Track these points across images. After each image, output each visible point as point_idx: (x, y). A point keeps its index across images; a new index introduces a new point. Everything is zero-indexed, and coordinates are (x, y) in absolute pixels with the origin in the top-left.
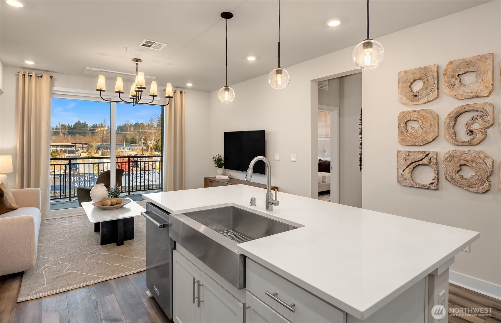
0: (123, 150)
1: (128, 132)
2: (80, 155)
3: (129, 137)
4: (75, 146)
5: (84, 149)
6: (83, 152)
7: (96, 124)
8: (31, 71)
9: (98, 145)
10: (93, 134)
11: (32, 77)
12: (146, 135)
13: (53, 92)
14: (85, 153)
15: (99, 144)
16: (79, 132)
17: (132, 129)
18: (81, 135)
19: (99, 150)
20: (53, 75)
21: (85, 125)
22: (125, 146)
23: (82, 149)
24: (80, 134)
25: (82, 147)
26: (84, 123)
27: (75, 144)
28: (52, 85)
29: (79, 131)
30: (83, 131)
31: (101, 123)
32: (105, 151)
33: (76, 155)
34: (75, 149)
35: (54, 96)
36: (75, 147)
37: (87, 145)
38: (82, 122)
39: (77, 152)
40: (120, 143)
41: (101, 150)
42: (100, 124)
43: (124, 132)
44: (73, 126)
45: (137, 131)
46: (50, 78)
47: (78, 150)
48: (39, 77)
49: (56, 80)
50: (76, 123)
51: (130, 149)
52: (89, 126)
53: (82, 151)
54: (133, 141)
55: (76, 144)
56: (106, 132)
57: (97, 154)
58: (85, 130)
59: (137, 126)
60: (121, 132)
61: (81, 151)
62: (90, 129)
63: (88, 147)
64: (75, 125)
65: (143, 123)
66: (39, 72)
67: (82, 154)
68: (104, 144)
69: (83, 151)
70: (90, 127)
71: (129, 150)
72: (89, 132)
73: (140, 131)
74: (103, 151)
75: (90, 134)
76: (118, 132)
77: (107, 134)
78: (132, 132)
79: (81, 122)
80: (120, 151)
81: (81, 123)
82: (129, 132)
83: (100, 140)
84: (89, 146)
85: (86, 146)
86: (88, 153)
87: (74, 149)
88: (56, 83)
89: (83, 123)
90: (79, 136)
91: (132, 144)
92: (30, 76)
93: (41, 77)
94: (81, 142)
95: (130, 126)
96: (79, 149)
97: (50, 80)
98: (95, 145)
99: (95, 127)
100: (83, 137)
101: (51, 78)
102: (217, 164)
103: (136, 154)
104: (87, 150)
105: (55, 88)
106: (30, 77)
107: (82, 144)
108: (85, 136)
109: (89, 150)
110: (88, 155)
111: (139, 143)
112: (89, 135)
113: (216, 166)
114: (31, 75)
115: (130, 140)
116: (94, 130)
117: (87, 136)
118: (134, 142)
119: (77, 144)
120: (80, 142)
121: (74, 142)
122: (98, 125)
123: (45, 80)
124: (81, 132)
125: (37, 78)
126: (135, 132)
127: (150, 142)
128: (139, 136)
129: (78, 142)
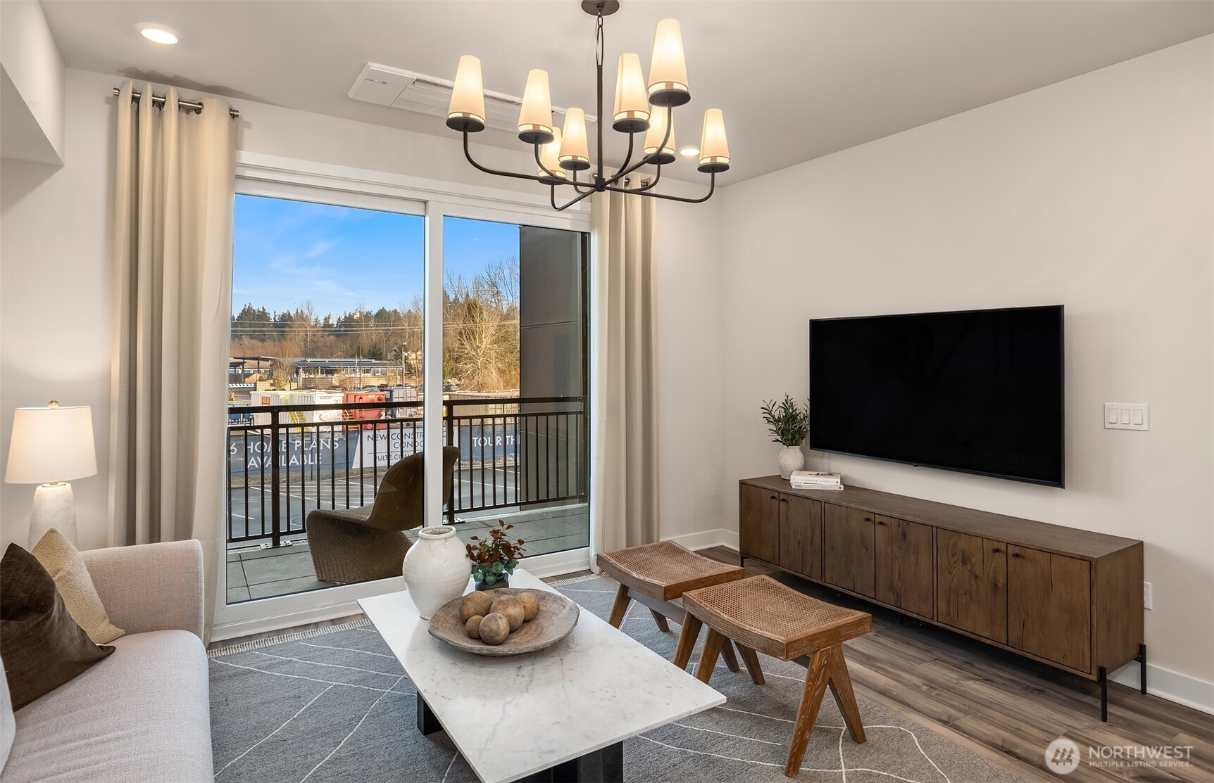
0: (353, 375)
1: (362, 330)
2: (253, 386)
3: (365, 343)
4: (242, 364)
5: (263, 371)
6: (261, 380)
7: (289, 314)
8: (162, 88)
9: (296, 363)
10: (283, 336)
11: (165, 108)
12: (405, 337)
13: (240, 172)
14: (266, 381)
15: (298, 360)
16: (250, 331)
17: (372, 323)
18: (256, 338)
19: (297, 373)
20: (237, 104)
21: (263, 315)
22: (359, 365)
23: (259, 372)
24: (252, 337)
25: (259, 368)
26: (261, 310)
27: (242, 361)
28: (235, 144)
29: (249, 329)
30: (259, 329)
31: (299, 311)
32: (312, 376)
33: (246, 386)
34: (243, 371)
35: (243, 187)
36: (241, 366)
37: (270, 363)
38: (257, 307)
39: (246, 379)
40: (345, 358)
41: (302, 375)
42: (297, 312)
43: (352, 331)
44: (236, 318)
45: (384, 330)
46: (229, 115)
47: (249, 375)
48: (188, 110)
49: (249, 125)
50: (244, 310)
51: (368, 371)
52: (272, 317)
53: (259, 375)
54: (373, 353)
55: (244, 359)
56: (312, 332)
57: (292, 383)
58: (264, 326)
59: (382, 315)
60: (344, 331)
61: (256, 376)
62: (276, 325)
63: (271, 366)
64: (241, 314)
65: (395, 310)
66: (190, 95)
67: (258, 382)
68: (309, 360)
69: (261, 377)
70: (275, 321)
71: (366, 375)
72: (272, 331)
73: (389, 330)
74: (307, 377)
75: (276, 337)
76: (340, 331)
77: (314, 335)
78: (372, 330)
79: (255, 308)
80: (347, 376)
81: (254, 310)
82: (366, 330)
83: (297, 350)
84: (275, 364)
85: (268, 363)
86: (272, 381)
87: (240, 372)
88: (247, 134)
89: (259, 311)
90: (251, 341)
91: (373, 361)
92: (159, 105)
93: (198, 111)
94: (256, 356)
95: (367, 316)
96: (252, 372)
97: (229, 123)
98: (288, 361)
99: (286, 320)
100: (259, 344)
101: (233, 116)
102: (783, 433)
103: (385, 383)
104: (271, 375)
105: (246, 157)
106: (157, 109)
107: (257, 359)
108: (263, 342)
109: (275, 374)
110: (271, 385)
111: (389, 358)
112: (271, 338)
113: (778, 441)
114: (163, 103)
115: (366, 351)
116: (284, 326)
117: (268, 341)
118: (376, 354)
119: (247, 359)
120: (252, 356)
121: (240, 356)
122: (292, 315)
123: (212, 124)
124: (254, 331)
125: (184, 114)
126: (378, 330)
127: (413, 356)
128: (388, 340)
129: (248, 356)
